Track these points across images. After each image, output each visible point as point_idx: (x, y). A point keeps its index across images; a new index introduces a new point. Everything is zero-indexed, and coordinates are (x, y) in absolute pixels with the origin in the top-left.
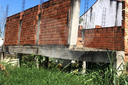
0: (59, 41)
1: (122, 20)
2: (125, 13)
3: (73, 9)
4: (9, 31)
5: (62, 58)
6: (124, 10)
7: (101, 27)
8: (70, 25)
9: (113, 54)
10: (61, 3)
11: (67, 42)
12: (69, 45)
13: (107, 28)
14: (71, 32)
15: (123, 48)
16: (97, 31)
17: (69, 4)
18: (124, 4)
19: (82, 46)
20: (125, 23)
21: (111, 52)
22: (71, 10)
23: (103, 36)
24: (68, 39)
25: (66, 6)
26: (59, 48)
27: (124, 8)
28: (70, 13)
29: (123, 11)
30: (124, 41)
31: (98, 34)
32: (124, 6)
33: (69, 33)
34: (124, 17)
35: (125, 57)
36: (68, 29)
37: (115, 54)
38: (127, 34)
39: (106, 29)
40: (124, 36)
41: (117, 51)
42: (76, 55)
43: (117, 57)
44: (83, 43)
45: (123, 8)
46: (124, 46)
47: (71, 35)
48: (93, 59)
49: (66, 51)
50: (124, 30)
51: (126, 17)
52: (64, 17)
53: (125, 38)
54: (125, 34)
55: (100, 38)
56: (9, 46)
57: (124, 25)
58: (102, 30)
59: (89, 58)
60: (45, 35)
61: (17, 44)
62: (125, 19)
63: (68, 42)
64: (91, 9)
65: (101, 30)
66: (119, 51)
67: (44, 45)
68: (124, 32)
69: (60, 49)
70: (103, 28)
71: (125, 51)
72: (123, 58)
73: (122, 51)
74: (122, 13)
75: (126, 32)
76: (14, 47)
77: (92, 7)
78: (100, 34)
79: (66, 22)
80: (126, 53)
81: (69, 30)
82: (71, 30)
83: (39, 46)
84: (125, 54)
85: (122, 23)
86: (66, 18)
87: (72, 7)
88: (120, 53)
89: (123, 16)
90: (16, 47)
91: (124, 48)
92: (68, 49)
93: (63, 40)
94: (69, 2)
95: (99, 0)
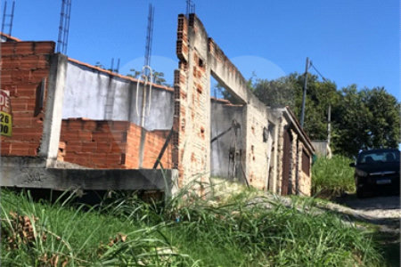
0: (8, 147)
2: (180, 105)
3: (55, 79)
5: (18, 186)
6: (176, 100)
8: (47, 114)
11: (38, 151)
12: (46, 156)
14: (49, 130)
17: (43, 67)
18: (178, 91)
19: (61, 160)
20: (180, 122)
22: (51, 81)
24: (40, 144)
25: (33, 70)
28: (47, 87)
32: (179, 94)
33: (45, 130)
34: (178, 113)
36: (40, 122)
38: (181, 141)
40: (177, 144)
42: (67, 178)
43: (172, 179)
44: (64, 153)
47: (52, 135)
49: (37, 171)
50: (178, 134)
51: (181, 113)
52: (25, 93)
53: (178, 147)
54: (179, 140)
62: (179, 116)
63: (43, 151)
68: (178, 137)
69: (10, 165)
71: (178, 170)
74: (175, 106)
75: (180, 137)
79: (34, 105)
81: (46, 126)
82: (50, 124)
84: (179, 175)
86: (34, 97)
87: (52, 76)
92: (43, 165)
93: (22, 146)
94: (42, 62)
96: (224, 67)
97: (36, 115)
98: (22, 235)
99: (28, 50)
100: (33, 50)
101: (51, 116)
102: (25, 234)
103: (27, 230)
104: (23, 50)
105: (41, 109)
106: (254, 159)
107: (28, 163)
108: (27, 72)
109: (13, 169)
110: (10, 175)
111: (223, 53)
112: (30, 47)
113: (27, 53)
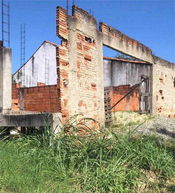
1: (57, 79)
2: (60, 70)
6: (58, 67)
7: (45, 84)
9: (50, 117)
13: (49, 86)
15: (59, 110)
16: (39, 90)
18: (59, 61)
20: (60, 82)
21: (48, 114)
23: (46, 97)
27: (59, 65)
29: (57, 69)
30: (60, 102)
31: (39, 95)
32: (59, 63)
34: (59, 76)
35: (62, 119)
37: (51, 117)
38: (63, 94)
39: (48, 88)
40: (60, 96)
41: (53, 113)
43: (54, 119)
45: (57, 66)
46: (61, 108)
48: (30, 124)
50: (60, 90)
51: (61, 76)
53: (61, 98)
54: (61, 94)
55: (43, 98)
57: (60, 84)
58: (45, 89)
59: (25, 123)
62: (60, 77)
64: (32, 58)
65: (43, 88)
66: (55, 113)
68: (60, 92)
70: (45, 86)
71: (62, 113)
72: (60, 120)
73: (59, 113)
74: (57, 71)
75: (61, 92)
77: (33, 56)
78: (42, 94)
80: (63, 114)
84: (62, 116)
85: (57, 82)
88: (57, 115)
89: (57, 73)
91: (61, 110)
95: (42, 47)
96: (121, 41)
106: (163, 98)
111: (119, 32)
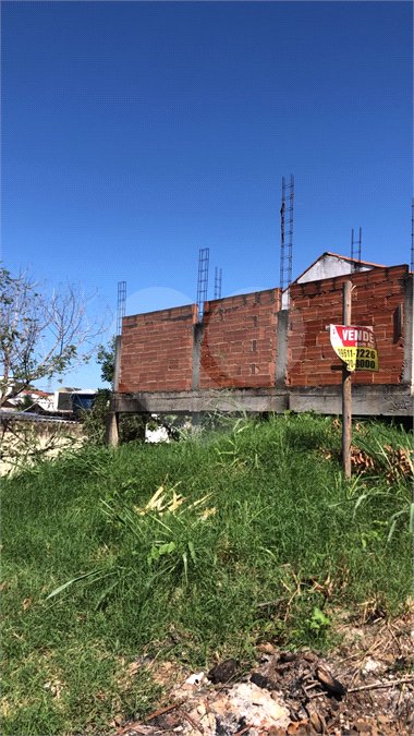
0: (370, 376)
4: (141, 355)
5: (387, 414)
8: (407, 339)
10: (367, 289)
11: (401, 378)
12: (409, 383)
14: (410, 355)
17: (397, 292)
22: (408, 306)
24: (402, 371)
25: (388, 297)
26: (370, 391)
28: (404, 313)
33: (406, 357)
36: (400, 348)
49: (401, 398)
52: (382, 321)
56: (146, 395)
60: (313, 364)
61: (187, 389)
63: (406, 378)
67: (312, 388)
69: (374, 394)
76: (173, 395)
79: (392, 332)
81: (406, 352)
82: (411, 350)
83: (292, 389)
86: (392, 324)
87: (408, 300)
90: (182, 395)
92: (407, 393)
93: (385, 374)
94: (397, 287)
95: (318, 264)
97: (395, 342)
98: (399, 470)
99: (382, 277)
100: (386, 276)
101: (411, 341)
102: (402, 468)
103: (404, 464)
104: (376, 278)
105: (400, 335)
107: (392, 391)
108: (382, 300)
109: (376, 398)
110: (375, 403)
112: (383, 274)
113: (381, 280)
